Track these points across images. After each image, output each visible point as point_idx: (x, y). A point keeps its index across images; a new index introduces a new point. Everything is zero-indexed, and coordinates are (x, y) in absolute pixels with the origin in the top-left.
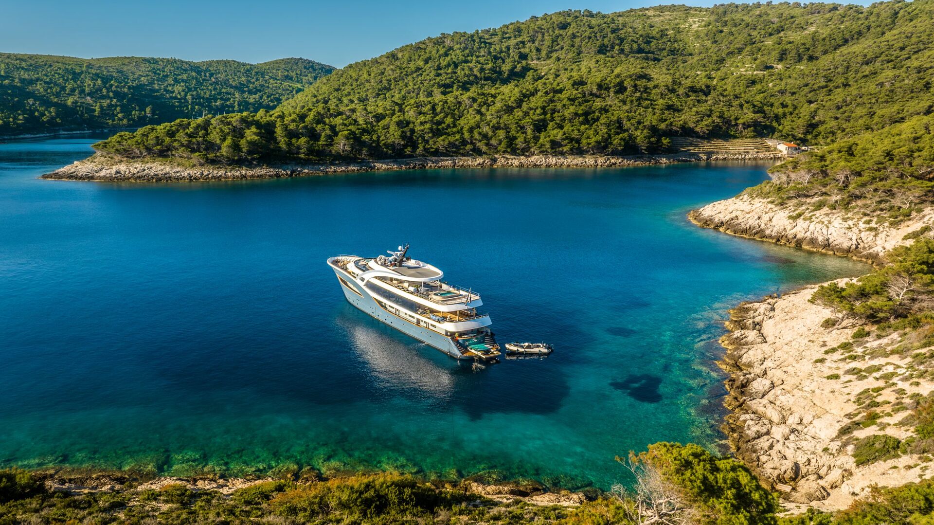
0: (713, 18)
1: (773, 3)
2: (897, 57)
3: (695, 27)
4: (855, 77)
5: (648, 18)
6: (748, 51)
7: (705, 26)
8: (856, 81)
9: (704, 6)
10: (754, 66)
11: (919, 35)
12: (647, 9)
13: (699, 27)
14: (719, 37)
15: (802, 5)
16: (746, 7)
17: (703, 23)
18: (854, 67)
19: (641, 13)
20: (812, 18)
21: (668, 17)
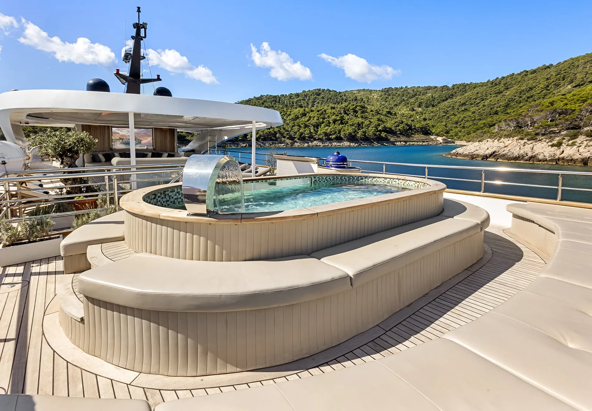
0: (383, 93)
1: (408, 87)
2: (475, 102)
3: (376, 97)
4: (458, 111)
5: (354, 94)
6: (403, 104)
7: (380, 96)
8: (459, 113)
9: (378, 90)
10: (408, 109)
11: (482, 93)
12: (353, 91)
13: (377, 97)
14: (387, 100)
15: (421, 87)
16: (396, 89)
17: (379, 95)
18: (456, 107)
19: (351, 92)
20: (428, 91)
21: (363, 94)
